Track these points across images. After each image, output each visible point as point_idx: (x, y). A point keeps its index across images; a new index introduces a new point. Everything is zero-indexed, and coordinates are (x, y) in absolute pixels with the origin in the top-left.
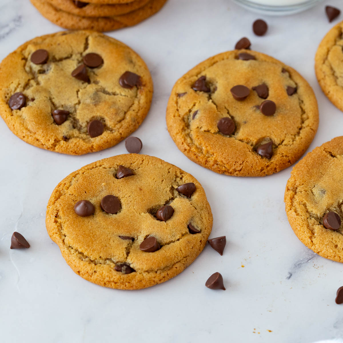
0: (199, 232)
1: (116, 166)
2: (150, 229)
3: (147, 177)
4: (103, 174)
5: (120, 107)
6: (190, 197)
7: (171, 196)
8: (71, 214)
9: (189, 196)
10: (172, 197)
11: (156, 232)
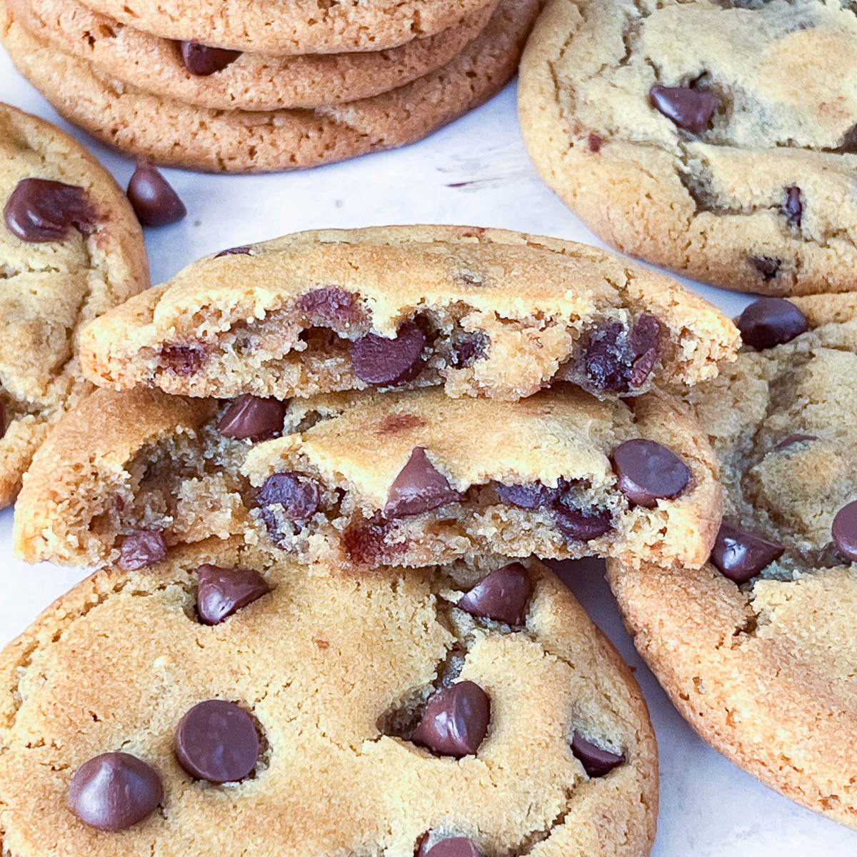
0: (621, 761)
1: (186, 574)
2: (427, 804)
3: (328, 584)
4: (145, 619)
5: (43, 315)
6: (523, 623)
7: (449, 639)
8: (61, 831)
9: (518, 620)
10: (455, 640)
11: (456, 811)
